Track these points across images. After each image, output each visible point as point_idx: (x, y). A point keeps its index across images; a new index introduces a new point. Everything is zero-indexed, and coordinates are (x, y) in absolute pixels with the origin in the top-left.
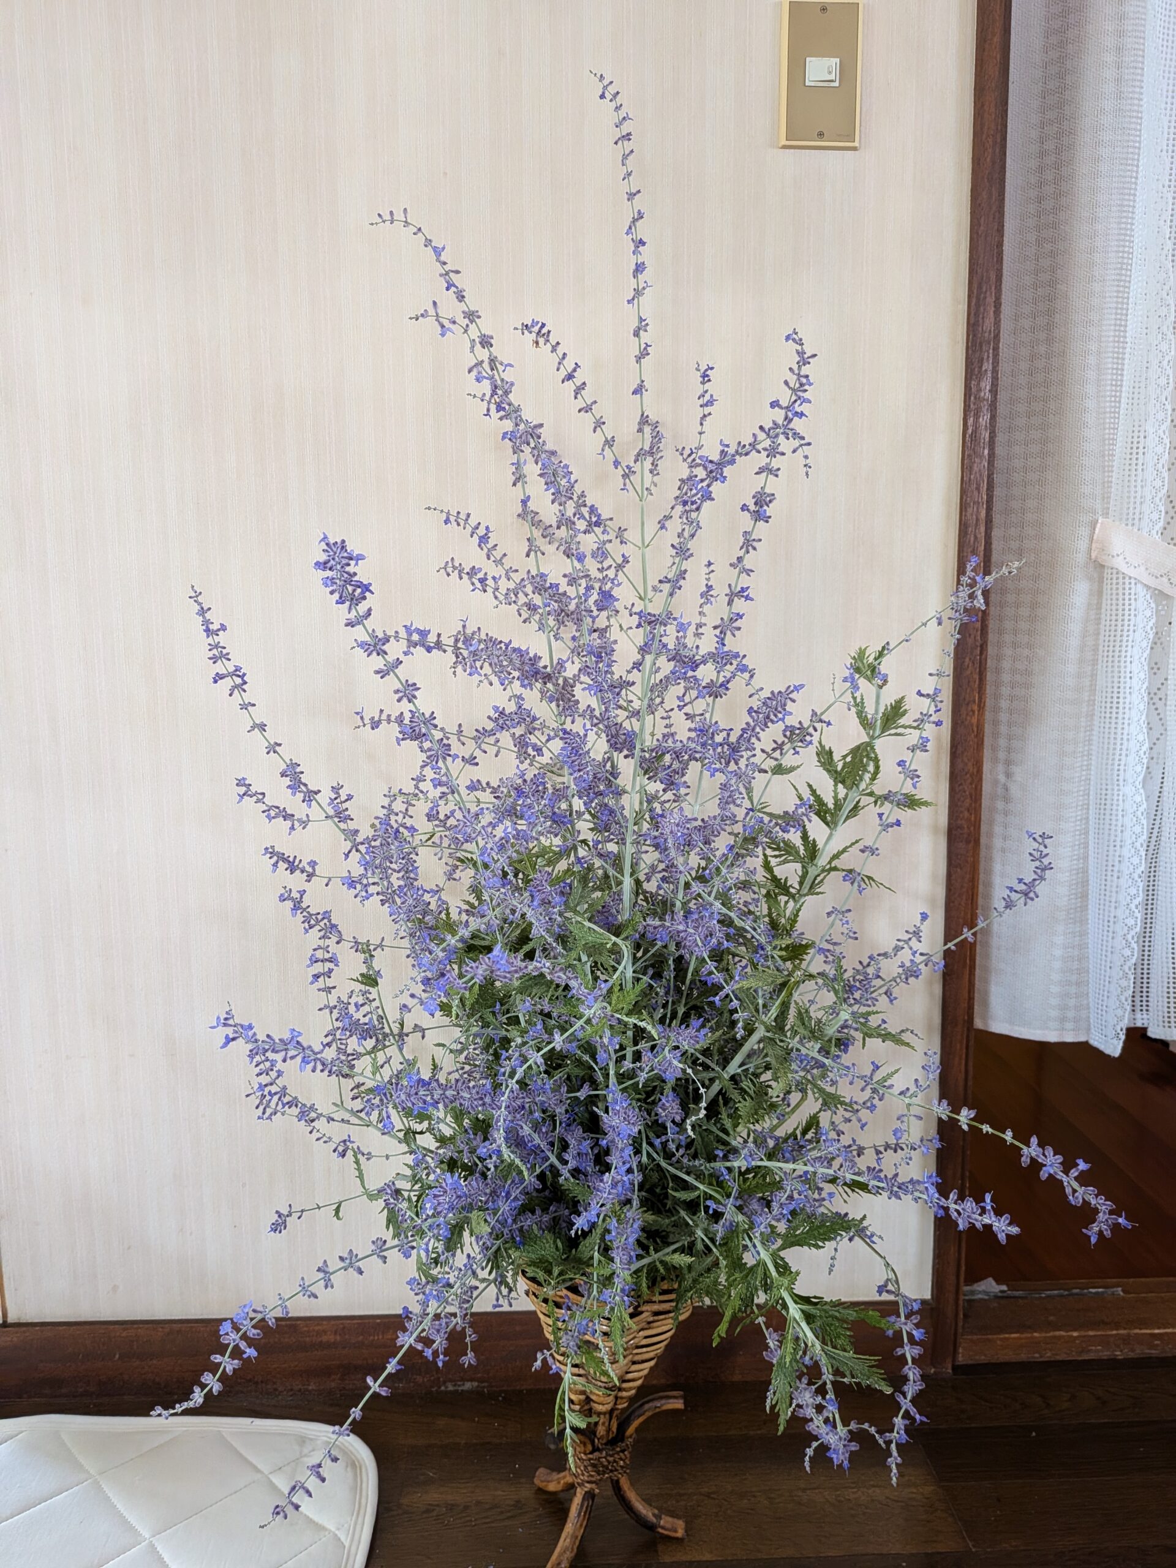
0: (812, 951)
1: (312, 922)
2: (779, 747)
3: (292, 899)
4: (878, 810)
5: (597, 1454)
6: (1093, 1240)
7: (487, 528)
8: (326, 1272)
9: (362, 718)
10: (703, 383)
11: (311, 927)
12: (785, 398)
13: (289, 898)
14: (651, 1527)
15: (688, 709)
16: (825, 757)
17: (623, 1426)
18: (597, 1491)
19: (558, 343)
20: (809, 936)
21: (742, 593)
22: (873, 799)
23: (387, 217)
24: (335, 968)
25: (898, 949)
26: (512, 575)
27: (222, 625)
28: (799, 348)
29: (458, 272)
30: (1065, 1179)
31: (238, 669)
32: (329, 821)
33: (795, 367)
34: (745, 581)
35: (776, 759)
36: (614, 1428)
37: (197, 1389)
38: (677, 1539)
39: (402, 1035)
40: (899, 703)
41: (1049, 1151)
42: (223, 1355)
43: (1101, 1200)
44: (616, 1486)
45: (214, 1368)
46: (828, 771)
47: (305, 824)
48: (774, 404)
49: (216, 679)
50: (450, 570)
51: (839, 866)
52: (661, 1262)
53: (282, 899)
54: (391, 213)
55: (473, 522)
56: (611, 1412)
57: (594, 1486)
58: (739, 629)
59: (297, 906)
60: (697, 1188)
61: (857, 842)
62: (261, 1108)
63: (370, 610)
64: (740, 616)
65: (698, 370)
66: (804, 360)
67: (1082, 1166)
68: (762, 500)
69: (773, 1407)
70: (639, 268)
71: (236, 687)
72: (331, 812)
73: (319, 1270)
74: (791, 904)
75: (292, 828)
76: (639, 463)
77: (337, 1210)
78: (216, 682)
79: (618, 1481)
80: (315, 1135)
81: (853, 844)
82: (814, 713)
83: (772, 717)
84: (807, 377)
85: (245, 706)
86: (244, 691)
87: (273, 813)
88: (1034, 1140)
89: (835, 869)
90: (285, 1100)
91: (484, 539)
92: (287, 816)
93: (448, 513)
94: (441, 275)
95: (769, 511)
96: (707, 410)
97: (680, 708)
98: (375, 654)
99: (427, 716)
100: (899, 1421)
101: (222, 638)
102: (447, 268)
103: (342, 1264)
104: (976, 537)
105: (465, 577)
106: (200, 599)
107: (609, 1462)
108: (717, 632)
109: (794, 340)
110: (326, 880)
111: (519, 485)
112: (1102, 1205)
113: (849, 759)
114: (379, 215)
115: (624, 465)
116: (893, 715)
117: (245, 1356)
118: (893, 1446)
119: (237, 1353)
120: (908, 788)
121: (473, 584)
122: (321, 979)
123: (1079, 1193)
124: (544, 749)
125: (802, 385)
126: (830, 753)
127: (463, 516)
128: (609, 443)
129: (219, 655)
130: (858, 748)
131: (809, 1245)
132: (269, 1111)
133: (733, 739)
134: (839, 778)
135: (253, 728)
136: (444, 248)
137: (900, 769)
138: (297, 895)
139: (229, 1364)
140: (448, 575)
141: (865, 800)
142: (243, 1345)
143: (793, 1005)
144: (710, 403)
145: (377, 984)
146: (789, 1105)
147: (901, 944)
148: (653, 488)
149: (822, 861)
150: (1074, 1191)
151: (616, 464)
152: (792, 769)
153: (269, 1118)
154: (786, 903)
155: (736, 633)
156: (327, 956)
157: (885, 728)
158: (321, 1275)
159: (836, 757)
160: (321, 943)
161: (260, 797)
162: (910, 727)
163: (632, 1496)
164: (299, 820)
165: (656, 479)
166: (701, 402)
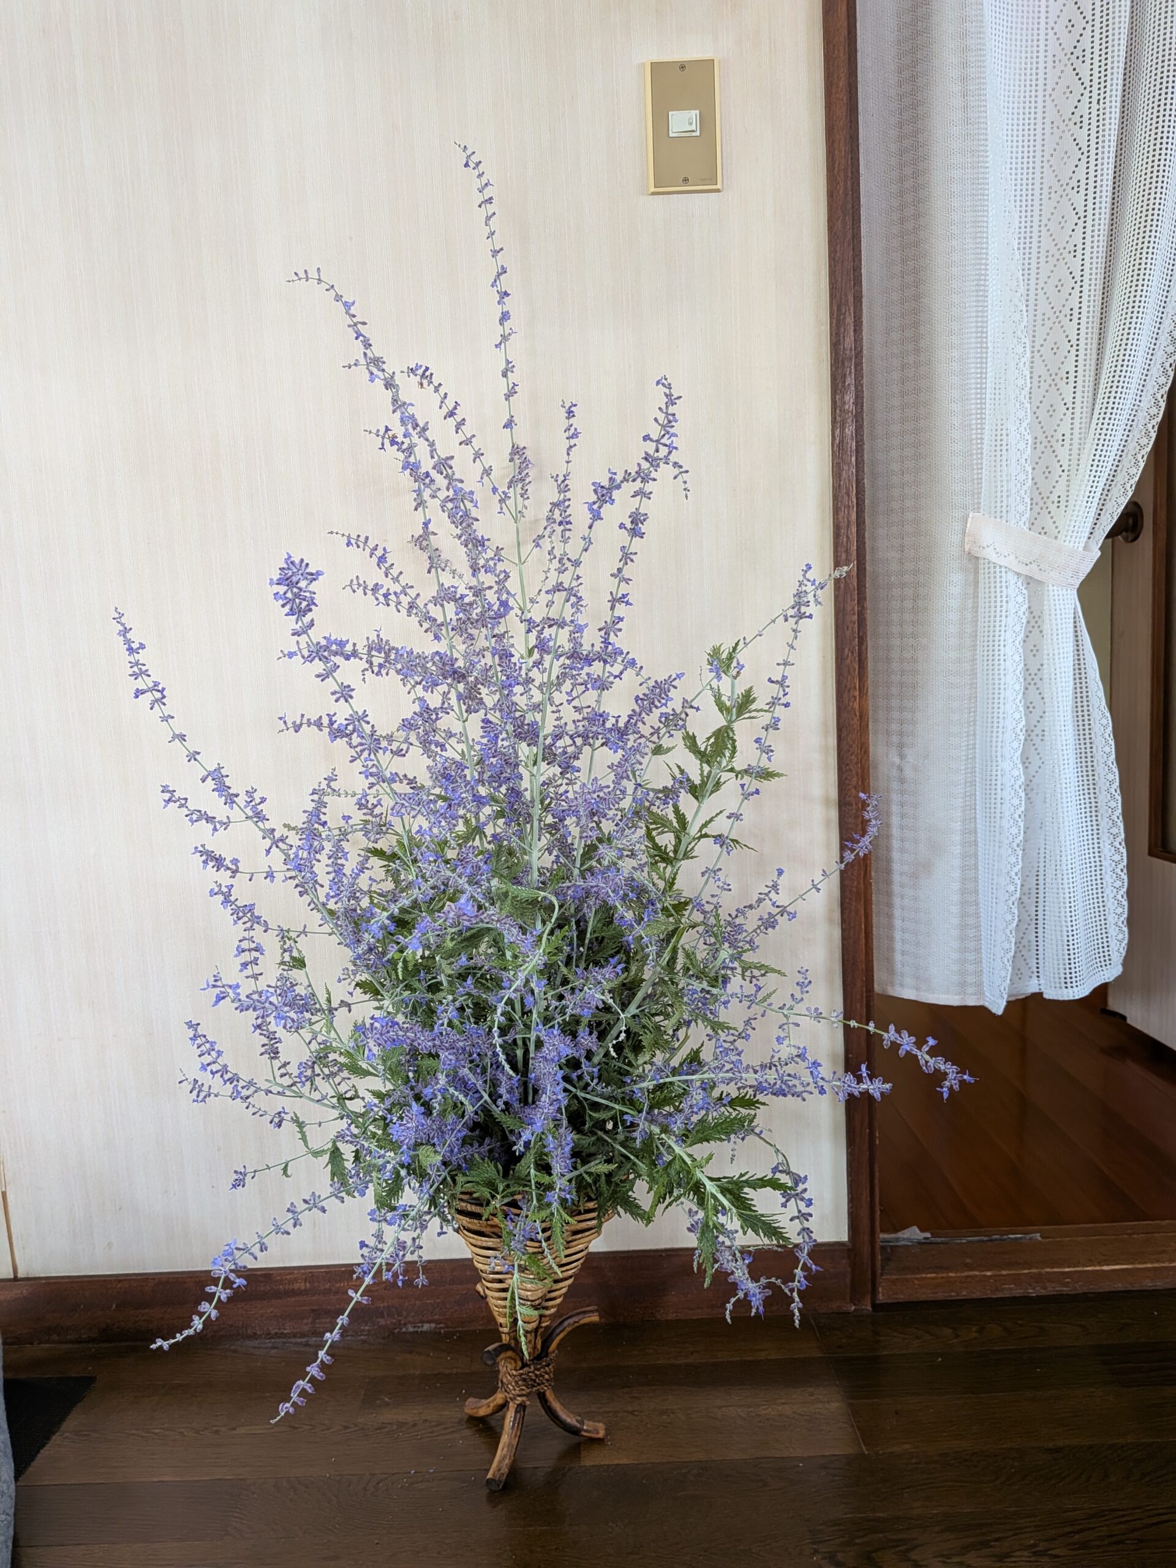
0: (689, 907)
1: (241, 914)
2: (657, 731)
3: (223, 894)
4: (740, 781)
5: (526, 1369)
6: (946, 1096)
7: (384, 549)
8: (294, 1212)
9: (285, 722)
10: (568, 418)
11: (239, 919)
12: (655, 432)
13: (220, 892)
14: (575, 1431)
15: (576, 703)
16: (691, 741)
17: (546, 1344)
18: (528, 1403)
19: (440, 385)
20: (687, 894)
21: (623, 599)
22: (733, 775)
23: (302, 275)
24: (261, 957)
25: (760, 901)
26: (408, 590)
27: (141, 644)
28: (667, 391)
29: (364, 323)
30: (919, 1054)
31: (156, 684)
32: (249, 822)
33: (664, 407)
34: (624, 589)
35: (654, 743)
36: (539, 1347)
37: (196, 1318)
38: (599, 1439)
39: (331, 1010)
40: (749, 692)
41: (905, 1034)
42: (217, 1286)
43: (949, 1065)
44: (542, 1397)
45: (210, 1297)
46: (694, 753)
47: (226, 825)
48: (646, 438)
49: (138, 693)
50: (355, 587)
51: (709, 833)
52: (587, 1173)
53: (212, 893)
54: (306, 271)
55: (371, 544)
56: (536, 1330)
57: (524, 1398)
58: (620, 630)
59: (227, 901)
60: (613, 1108)
61: (721, 812)
62: (195, 1092)
63: (312, 621)
64: (621, 619)
65: (563, 406)
66: (671, 400)
67: (931, 1042)
68: (637, 519)
69: (700, 1265)
70: (505, 317)
71: (157, 701)
72: (250, 814)
73: (288, 1210)
74: (669, 868)
75: (215, 829)
76: (512, 490)
77: (285, 1170)
78: (137, 697)
79: (544, 1394)
80: (252, 1110)
81: (717, 814)
82: (685, 701)
83: (657, 703)
84: (674, 415)
85: (166, 718)
86: (164, 704)
87: (195, 817)
88: (892, 1028)
89: (706, 836)
90: (226, 1077)
91: (382, 559)
92: (210, 819)
93: (349, 536)
94: (349, 326)
95: (643, 528)
96: (573, 441)
97: (569, 702)
98: (317, 659)
99: (360, 714)
100: (798, 1272)
101: (141, 657)
102: (355, 320)
103: (307, 1206)
104: (848, 538)
105: (369, 593)
106: (123, 620)
107: (536, 1376)
108: (602, 633)
109: (663, 385)
110: (248, 876)
111: (420, 509)
112: (950, 1069)
113: (712, 740)
114: (296, 274)
115: (500, 491)
116: (745, 702)
117: (235, 1286)
118: (795, 1294)
119: (228, 1283)
120: (764, 763)
121: (377, 599)
122: (249, 967)
123: (931, 1063)
124: (447, 746)
125: (670, 422)
126: (694, 737)
127: (362, 539)
128: (487, 472)
129: (139, 671)
130: (719, 730)
131: (715, 1139)
132: (202, 1095)
133: (621, 724)
134: (703, 756)
135: (174, 738)
136: (353, 303)
137: (757, 745)
138: (225, 890)
139: (224, 1295)
140: (354, 591)
141: (725, 776)
142: (232, 1276)
143: (680, 951)
144: (575, 435)
145: (305, 966)
146: (678, 1040)
147: (763, 896)
148: (524, 510)
149: (693, 830)
150: (927, 1062)
151: (495, 490)
152: (669, 750)
153: (203, 1100)
154: (665, 868)
155: (619, 633)
156: (253, 946)
157: (739, 714)
158: (290, 1215)
159: (699, 742)
160: (246, 934)
161: (183, 802)
162: (762, 710)
163: (556, 1405)
164: (220, 822)
165: (526, 502)
166: (567, 434)
